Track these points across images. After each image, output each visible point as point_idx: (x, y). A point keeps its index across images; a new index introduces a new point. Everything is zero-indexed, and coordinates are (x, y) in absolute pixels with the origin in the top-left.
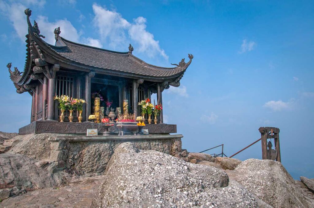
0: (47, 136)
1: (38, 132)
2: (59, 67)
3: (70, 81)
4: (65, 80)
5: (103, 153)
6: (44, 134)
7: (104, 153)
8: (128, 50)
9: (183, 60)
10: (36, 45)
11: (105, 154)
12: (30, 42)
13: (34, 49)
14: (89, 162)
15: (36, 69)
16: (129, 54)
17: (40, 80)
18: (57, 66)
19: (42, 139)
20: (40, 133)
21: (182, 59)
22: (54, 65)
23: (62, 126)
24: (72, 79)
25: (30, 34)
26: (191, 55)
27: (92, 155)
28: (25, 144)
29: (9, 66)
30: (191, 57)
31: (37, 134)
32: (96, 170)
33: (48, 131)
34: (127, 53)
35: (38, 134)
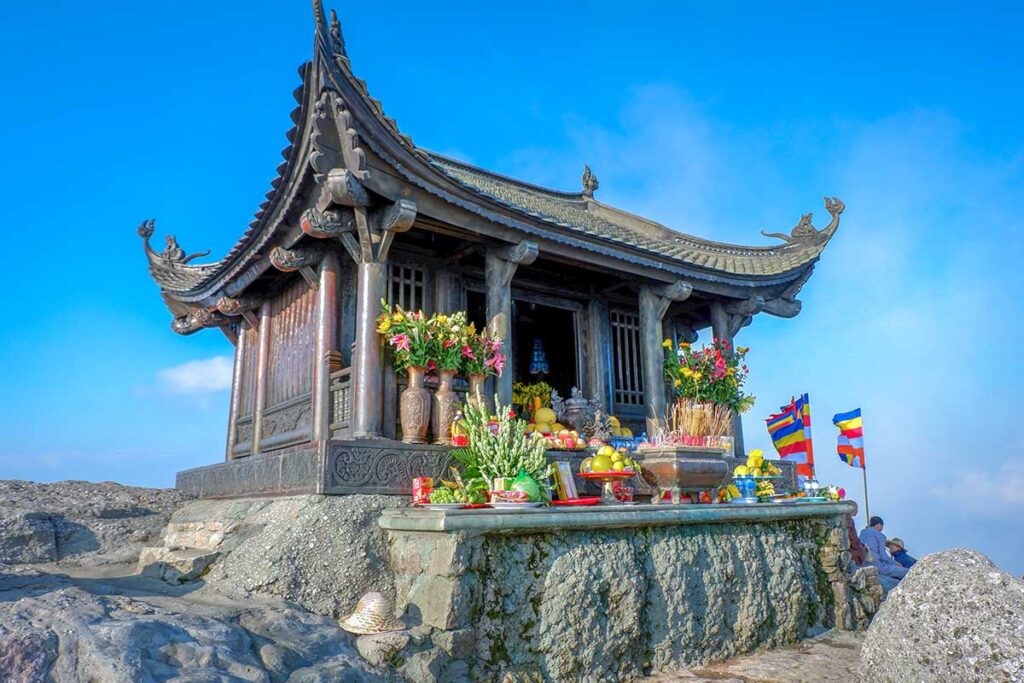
0: (374, 505)
1: (335, 490)
2: (414, 214)
3: (412, 283)
4: (397, 279)
5: (615, 582)
6: (359, 498)
7: (618, 585)
8: (580, 188)
9: (807, 219)
10: (342, 107)
11: (623, 589)
12: (313, 96)
13: (328, 125)
14: (564, 629)
15: (315, 219)
16: (586, 199)
17: (307, 273)
18: (406, 210)
19: (354, 522)
20: (341, 495)
21: (803, 218)
22: (392, 203)
23: (426, 465)
24: (419, 277)
25: (322, 57)
26: (833, 202)
27: (574, 593)
28: (284, 545)
29: (146, 232)
30: (835, 209)
31: (328, 501)
32: (593, 665)
33: (375, 484)
34: (580, 196)
35: (334, 499)
